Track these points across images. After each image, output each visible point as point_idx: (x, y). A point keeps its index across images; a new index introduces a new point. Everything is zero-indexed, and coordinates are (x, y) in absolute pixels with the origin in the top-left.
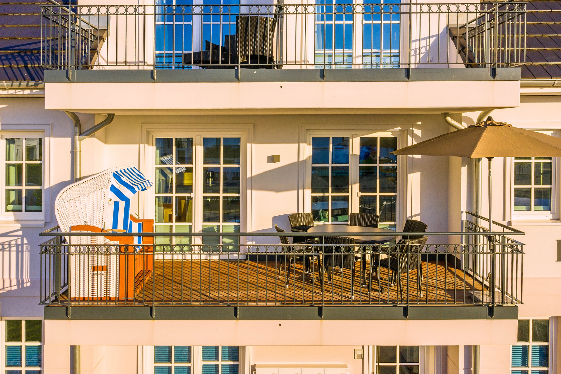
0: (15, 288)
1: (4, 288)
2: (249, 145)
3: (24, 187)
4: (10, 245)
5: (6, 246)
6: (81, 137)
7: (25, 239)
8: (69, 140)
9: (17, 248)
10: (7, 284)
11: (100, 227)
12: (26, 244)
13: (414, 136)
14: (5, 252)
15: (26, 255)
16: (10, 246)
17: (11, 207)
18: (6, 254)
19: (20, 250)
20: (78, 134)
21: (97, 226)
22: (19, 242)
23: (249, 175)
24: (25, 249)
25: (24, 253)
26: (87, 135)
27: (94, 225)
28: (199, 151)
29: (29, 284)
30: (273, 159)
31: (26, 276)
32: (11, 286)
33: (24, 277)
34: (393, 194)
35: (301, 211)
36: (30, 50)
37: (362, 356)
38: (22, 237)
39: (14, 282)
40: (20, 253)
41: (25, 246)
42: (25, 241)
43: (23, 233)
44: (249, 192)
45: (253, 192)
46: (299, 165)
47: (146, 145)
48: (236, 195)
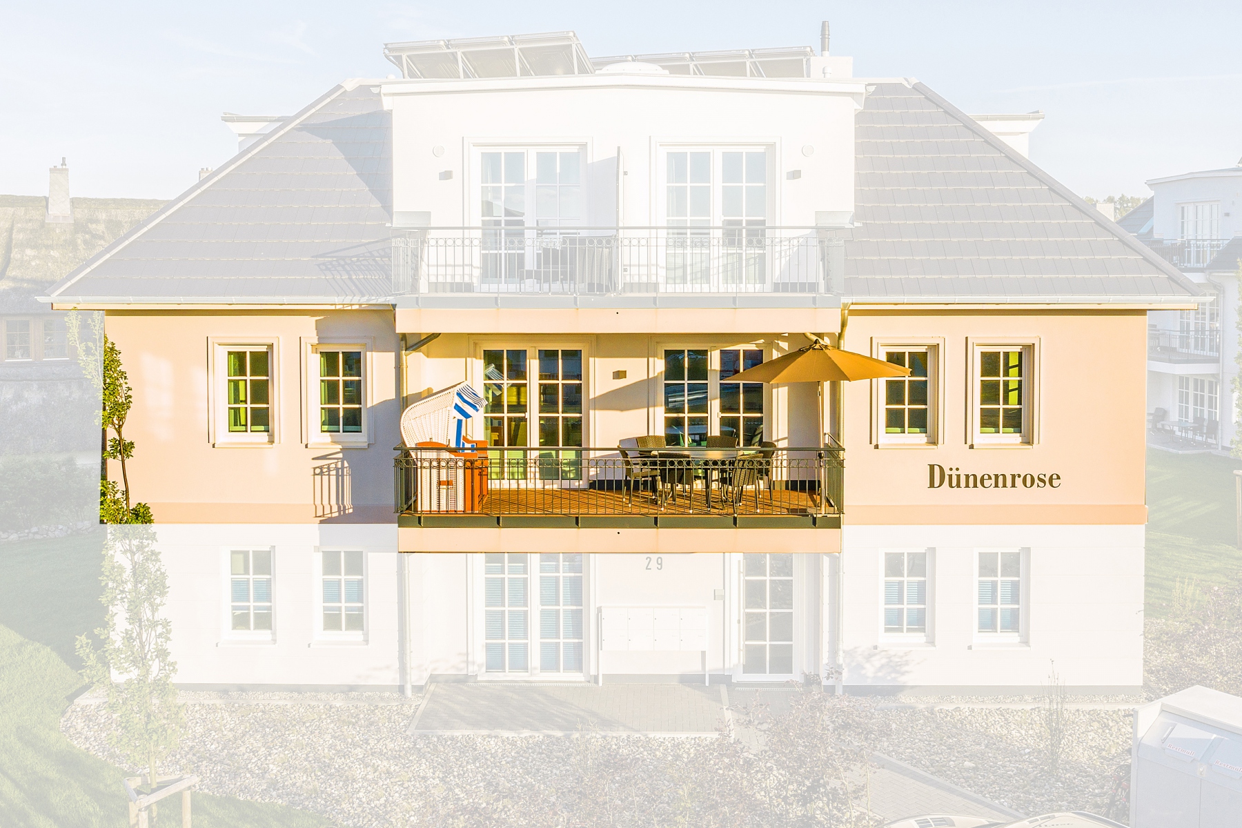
0: (337, 514)
1: (324, 515)
2: (591, 359)
3: (341, 406)
4: (329, 468)
5: (325, 470)
6: (407, 352)
7: (345, 462)
8: (392, 355)
9: (337, 472)
10: (327, 511)
11: (445, 443)
12: (346, 467)
13: (779, 349)
14: (323, 476)
15: (347, 480)
16: (329, 470)
17: (326, 428)
18: (325, 478)
19: (340, 474)
20: (404, 348)
21: (442, 442)
22: (339, 465)
23: (592, 396)
24: (345, 474)
25: (345, 477)
26: (414, 350)
27: (439, 442)
28: (533, 366)
29: (351, 511)
30: (619, 375)
31: (348, 502)
32: (331, 513)
33: (345, 503)
34: (759, 415)
35: (651, 434)
36: (349, 257)
37: (723, 598)
38: (342, 460)
39: (335, 509)
40: (340, 478)
41: (345, 469)
42: (346, 464)
43: (343, 455)
44: (592, 412)
45: (597, 412)
46: (649, 383)
47: (474, 359)
48: (578, 415)
